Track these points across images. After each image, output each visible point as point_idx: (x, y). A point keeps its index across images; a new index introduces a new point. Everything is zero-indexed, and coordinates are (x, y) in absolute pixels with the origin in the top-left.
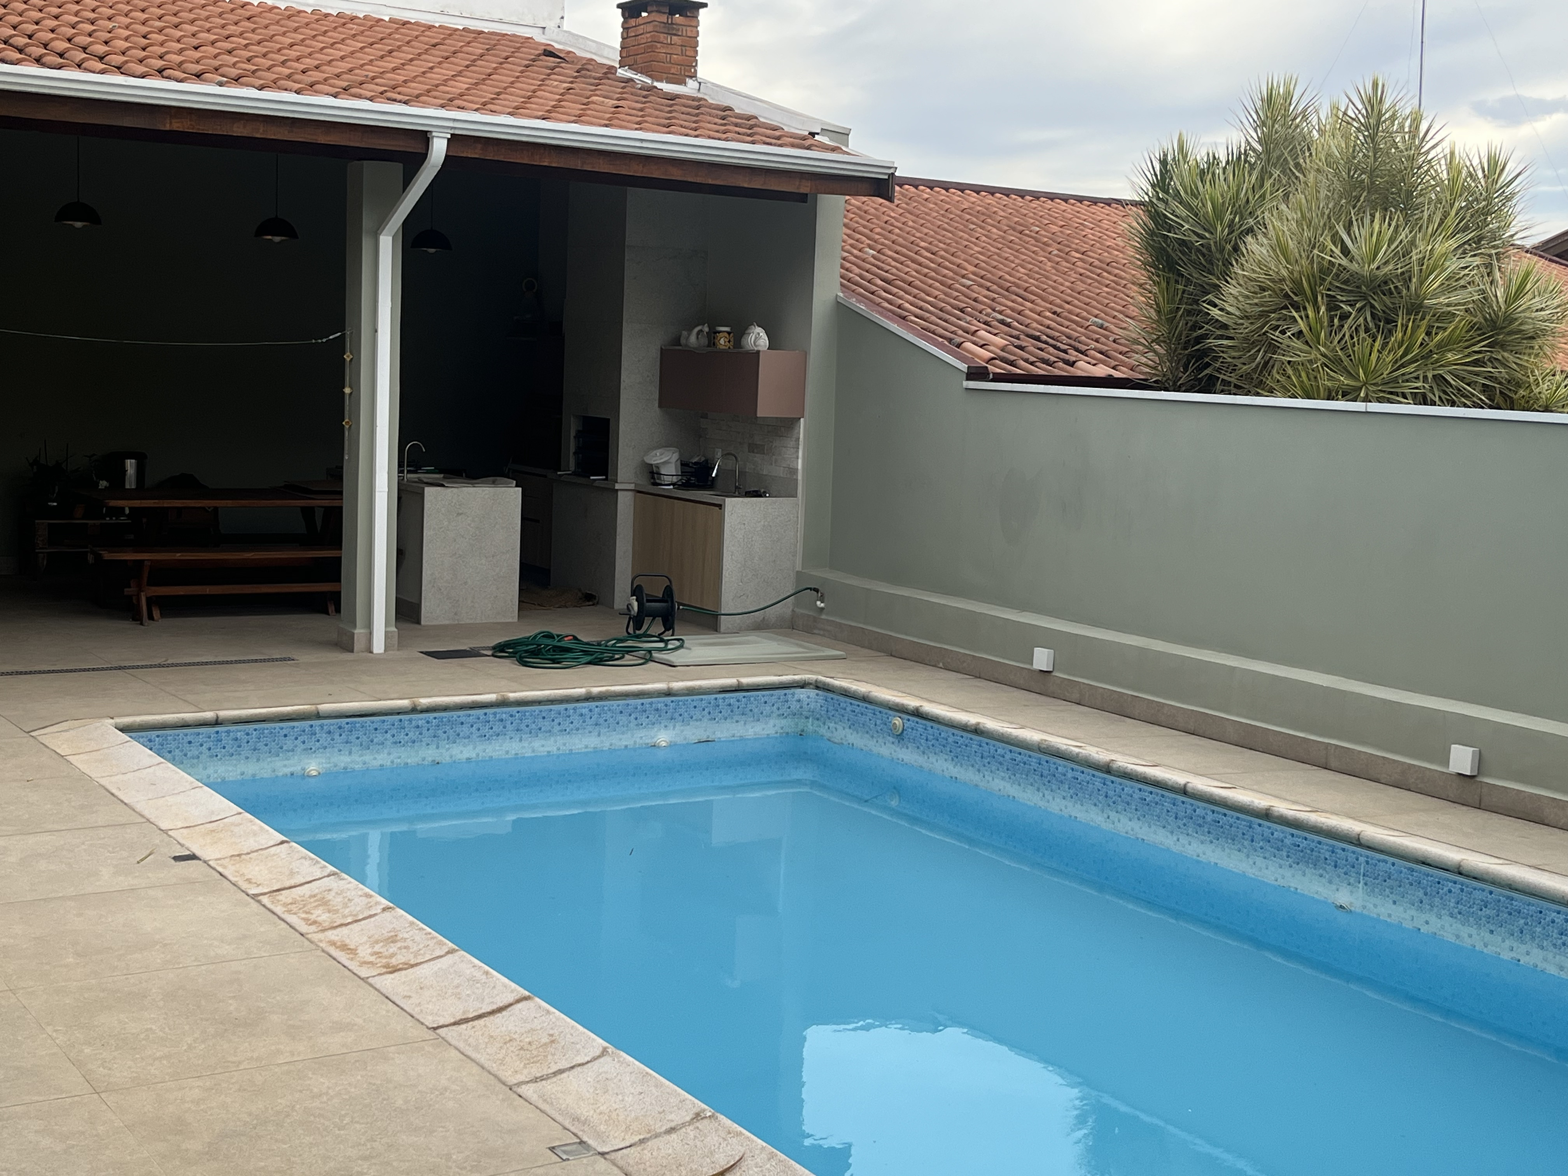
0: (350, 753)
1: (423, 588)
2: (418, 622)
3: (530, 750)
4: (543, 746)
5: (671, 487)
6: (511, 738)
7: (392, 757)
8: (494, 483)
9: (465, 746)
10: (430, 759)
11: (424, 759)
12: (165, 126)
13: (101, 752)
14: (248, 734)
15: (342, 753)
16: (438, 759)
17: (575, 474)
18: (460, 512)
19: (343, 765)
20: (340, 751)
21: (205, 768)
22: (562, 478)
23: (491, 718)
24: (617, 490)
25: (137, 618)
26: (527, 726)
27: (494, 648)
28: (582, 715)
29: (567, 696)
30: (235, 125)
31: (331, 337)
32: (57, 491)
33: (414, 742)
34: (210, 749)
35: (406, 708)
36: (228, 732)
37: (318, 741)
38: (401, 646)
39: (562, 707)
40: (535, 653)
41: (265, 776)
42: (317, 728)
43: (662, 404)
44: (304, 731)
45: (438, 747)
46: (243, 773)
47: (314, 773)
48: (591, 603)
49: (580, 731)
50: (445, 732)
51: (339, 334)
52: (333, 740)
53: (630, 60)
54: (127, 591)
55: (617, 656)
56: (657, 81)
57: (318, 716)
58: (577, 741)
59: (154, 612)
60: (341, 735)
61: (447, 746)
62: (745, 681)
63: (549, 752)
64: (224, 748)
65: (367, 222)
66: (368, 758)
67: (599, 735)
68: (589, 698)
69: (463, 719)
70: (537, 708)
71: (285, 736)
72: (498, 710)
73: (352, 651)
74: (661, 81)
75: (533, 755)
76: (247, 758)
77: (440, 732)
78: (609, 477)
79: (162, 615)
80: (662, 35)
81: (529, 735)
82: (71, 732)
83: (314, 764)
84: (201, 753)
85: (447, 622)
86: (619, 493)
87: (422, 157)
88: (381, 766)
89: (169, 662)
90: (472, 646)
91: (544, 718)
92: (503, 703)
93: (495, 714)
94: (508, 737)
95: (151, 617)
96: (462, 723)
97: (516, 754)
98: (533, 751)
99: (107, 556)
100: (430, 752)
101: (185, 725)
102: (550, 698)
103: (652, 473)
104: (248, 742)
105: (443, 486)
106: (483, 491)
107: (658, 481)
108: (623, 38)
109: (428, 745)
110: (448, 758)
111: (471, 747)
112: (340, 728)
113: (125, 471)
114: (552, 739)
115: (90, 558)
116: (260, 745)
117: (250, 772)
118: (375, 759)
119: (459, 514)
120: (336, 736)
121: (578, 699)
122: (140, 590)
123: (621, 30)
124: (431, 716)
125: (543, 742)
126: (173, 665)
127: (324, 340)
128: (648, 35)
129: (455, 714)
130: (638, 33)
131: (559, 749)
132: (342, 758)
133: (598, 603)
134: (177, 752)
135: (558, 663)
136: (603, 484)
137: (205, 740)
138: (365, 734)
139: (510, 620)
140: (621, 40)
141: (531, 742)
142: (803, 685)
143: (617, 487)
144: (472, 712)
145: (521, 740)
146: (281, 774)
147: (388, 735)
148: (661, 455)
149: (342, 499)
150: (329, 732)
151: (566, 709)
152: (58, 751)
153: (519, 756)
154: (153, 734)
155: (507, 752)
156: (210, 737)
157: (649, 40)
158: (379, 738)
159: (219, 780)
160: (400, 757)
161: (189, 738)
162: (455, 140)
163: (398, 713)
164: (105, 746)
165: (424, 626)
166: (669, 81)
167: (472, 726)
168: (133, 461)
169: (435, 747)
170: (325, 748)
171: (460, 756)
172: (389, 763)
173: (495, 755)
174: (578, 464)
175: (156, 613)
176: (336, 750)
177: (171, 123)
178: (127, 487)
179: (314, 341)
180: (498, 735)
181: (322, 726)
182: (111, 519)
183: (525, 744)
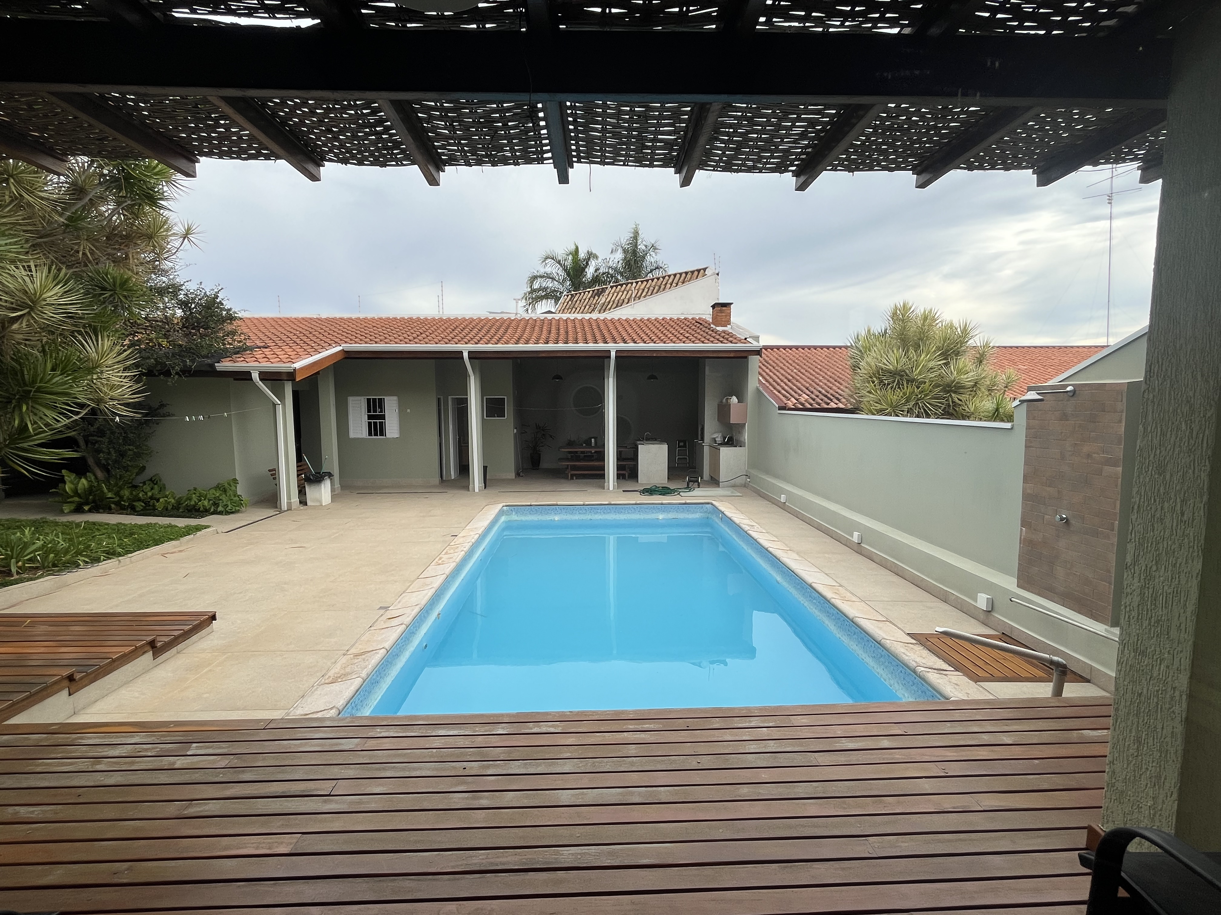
1: (639, 473)
8: (660, 443)
43: (718, 420)
54: (566, 472)
57: (557, 505)
62: (688, 501)
73: (605, 489)
78: (703, 442)
79: (576, 479)
85: (646, 482)
86: (705, 446)
95: (572, 479)
106: (656, 446)
119: (649, 452)
121: (633, 504)
122: (569, 472)
142: (708, 503)
162: (617, 352)
165: (639, 483)
166: (721, 327)
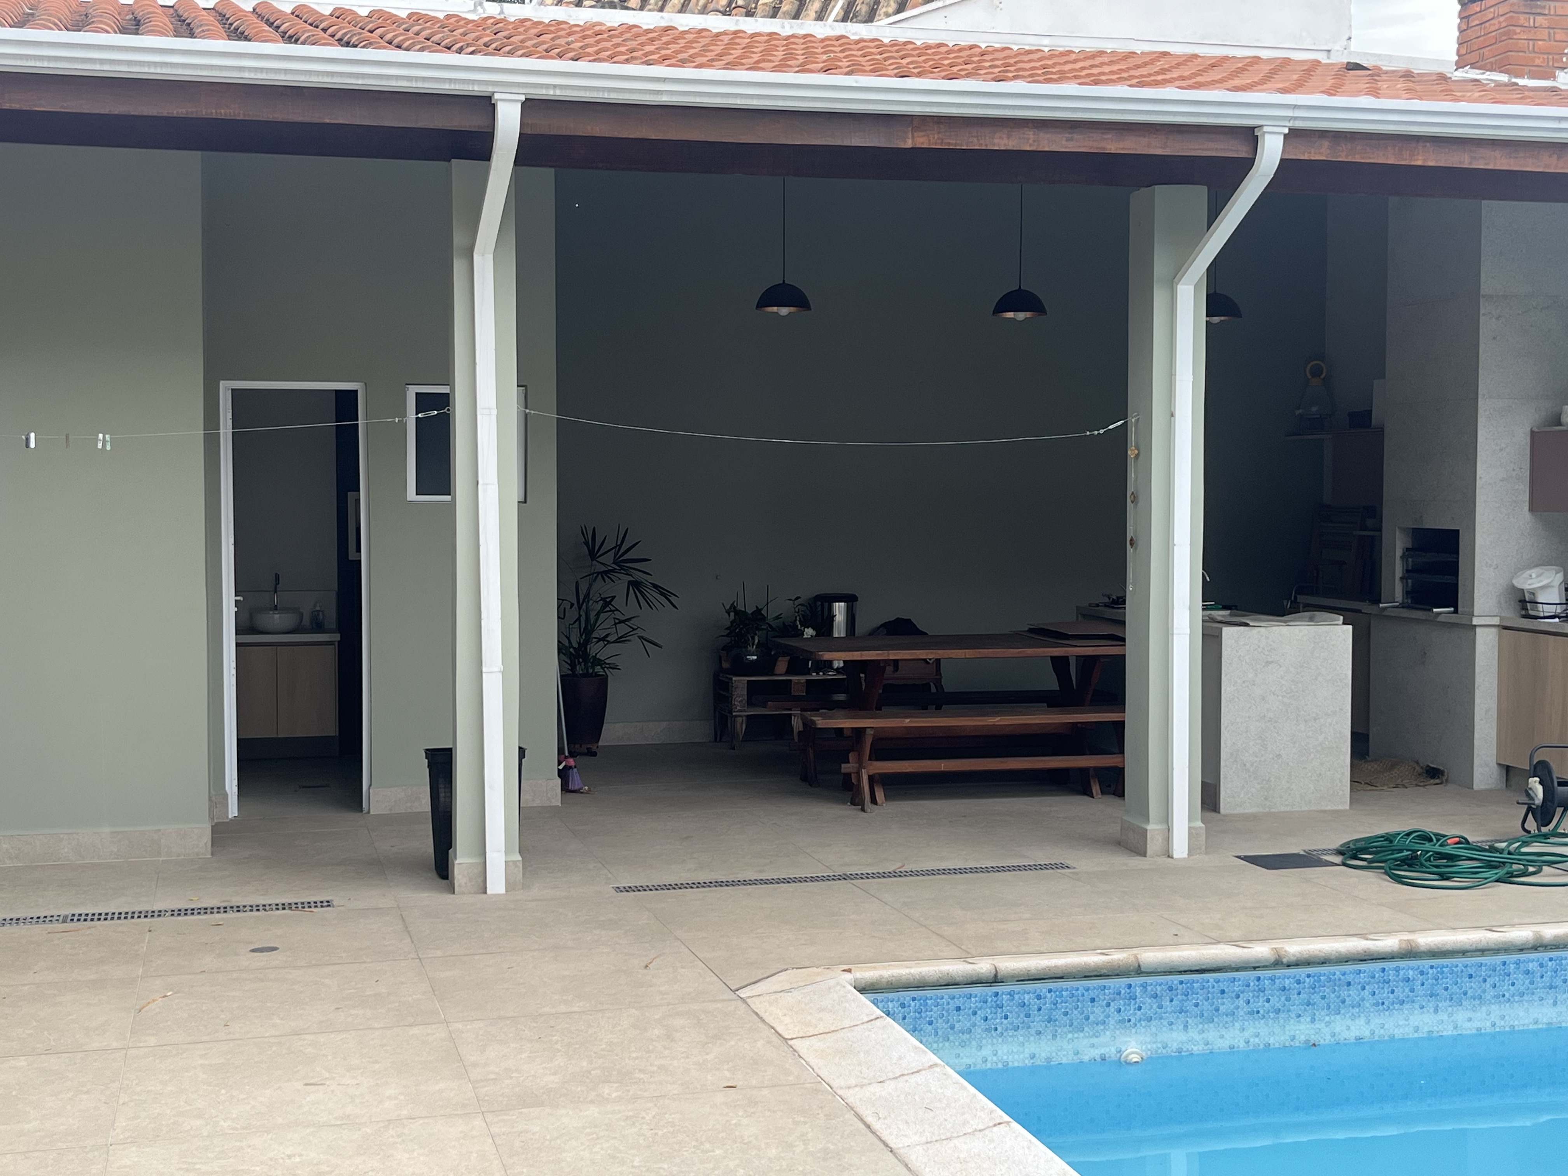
0: (1186, 1027)
1: (1222, 764)
2: (1219, 812)
3: (1451, 1027)
4: (1470, 1020)
5: (1557, 620)
6: (1422, 1007)
7: (1246, 1034)
8: (1311, 619)
9: (1353, 1018)
10: (1303, 1038)
11: (1293, 1038)
12: (905, 142)
13: (841, 1034)
14: (1039, 997)
15: (1174, 1027)
16: (1313, 1039)
17: (1403, 606)
18: (1270, 659)
19: (1175, 1046)
20: (1171, 1024)
21: (980, 1048)
22: (1386, 613)
23: (1392, 975)
24: (1475, 626)
25: (857, 801)
26: (1446, 989)
27: (1339, 852)
28: (1528, 972)
29: (1506, 943)
30: (997, 135)
31: (1111, 427)
32: (756, 641)
33: (1278, 1011)
34: (986, 1019)
35: (1266, 960)
36: (1011, 994)
37: (1140, 1008)
38: (1210, 848)
39: (1499, 959)
40: (1411, 862)
41: (1064, 1061)
42: (1138, 990)
43: (1533, 508)
44: (1119, 993)
45: (1313, 1021)
46: (1033, 1057)
47: (1135, 1058)
48: (1438, 781)
49: (1526, 998)
50: (1323, 998)
51: (1122, 422)
52: (1160, 1007)
53: (1474, 57)
54: (845, 768)
55: (1531, 869)
56: (1516, 77)
57: (1139, 971)
58: (1521, 1014)
59: (877, 794)
60: (1171, 1001)
61: (1327, 1019)
63: (1479, 1029)
64: (1006, 1017)
65: (1160, 267)
66: (1212, 1035)
67: (1555, 1004)
68: (1538, 946)
69: (1350, 978)
70: (1459, 961)
71: (1093, 1000)
72: (1402, 964)
73: (1144, 854)
74: (1520, 75)
75: (1455, 1033)
76: (1039, 1033)
77: (1316, 998)
78: (1460, 609)
79: (887, 798)
80: (1522, 17)
81: (1448, 1003)
82: (795, 993)
83: (1133, 1043)
84: (974, 1025)
85: (1254, 810)
86: (1478, 630)
87: (1246, 165)
88: (1232, 1047)
89: (907, 868)
90: (1307, 848)
91: (1471, 976)
92: (1410, 954)
93: (1397, 970)
94: (1417, 1006)
95: (874, 801)
96: (1349, 984)
97: (1430, 1032)
98: (1456, 1028)
99: (821, 722)
100: (1302, 1027)
101: (951, 983)
102: (1480, 946)
103: (1523, 602)
104: (1040, 1009)
105: (1247, 625)
106: (1300, 631)
107: (1532, 613)
108: (1461, 31)
109: (1299, 1016)
110: (1328, 1037)
111: (1362, 1021)
112: (1171, 989)
113: (832, 617)
114: (1484, 1009)
115: (797, 724)
116: (1057, 1014)
117: (1043, 1055)
118: (1222, 1037)
119: (1269, 663)
120: (1166, 1003)
122: (861, 766)
123: (1459, 20)
124: (1302, 972)
125: (1470, 1014)
126: (911, 874)
127: (1102, 431)
128: (1502, 19)
129: (1337, 969)
130: (1485, 19)
131: (1494, 1025)
132: (1174, 1035)
133: (1447, 781)
134: (940, 1023)
135: (1448, 879)
136: (1454, 618)
137: (979, 1005)
138: (1207, 999)
139: (1340, 807)
140: (1457, 34)
141: (1450, 1015)
143: (1475, 621)
144: (1362, 967)
145: (1436, 1011)
146: (1086, 1058)
147: (1241, 1002)
148: (1538, 576)
149: (1125, 645)
150: (1155, 996)
151: (1504, 964)
152: (780, 1029)
153: (1435, 1035)
154: (906, 996)
155: (1416, 1030)
156: (986, 1002)
157: (1504, 24)
158: (1226, 1005)
159: (1000, 1065)
160: (1257, 1035)
161: (958, 1002)
162: (1294, 136)
163: (1255, 968)
164: (847, 1023)
165: (1225, 816)
166: (1533, 76)
167: (1364, 988)
168: (842, 604)
169: (1308, 1019)
170: (1150, 1019)
171: (1346, 1034)
172: (1242, 1044)
173: (1398, 1033)
174: (1407, 593)
175: (880, 795)
176: (1165, 1023)
177: (913, 137)
178: (836, 635)
179: (1088, 433)
180: (1402, 1003)
181: (1144, 986)
182: (818, 674)
183: (1443, 1016)
